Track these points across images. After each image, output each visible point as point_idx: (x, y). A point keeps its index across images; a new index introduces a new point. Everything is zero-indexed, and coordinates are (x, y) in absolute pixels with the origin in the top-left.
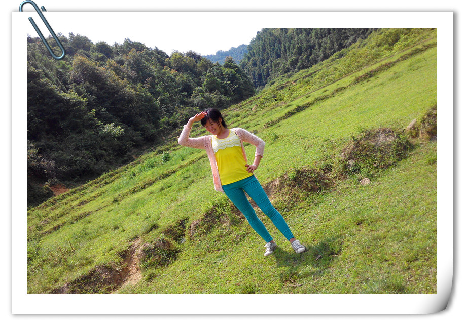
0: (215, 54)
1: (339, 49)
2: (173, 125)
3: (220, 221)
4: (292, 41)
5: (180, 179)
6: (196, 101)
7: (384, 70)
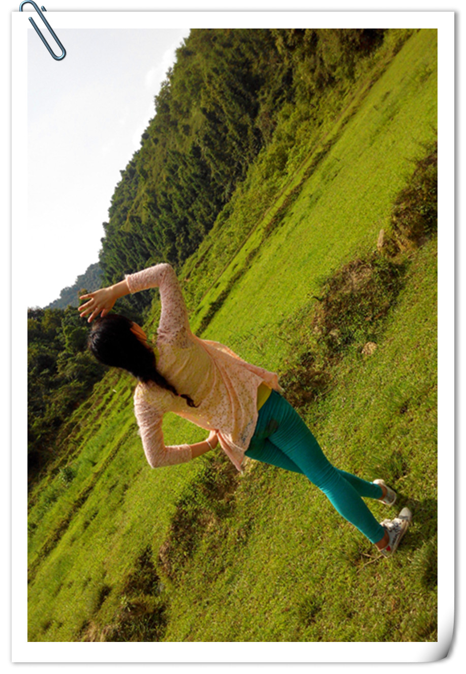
0: (60, 298)
1: (220, 209)
2: (54, 423)
3: (199, 523)
4: (154, 228)
5: (104, 494)
6: (68, 374)
7: (294, 200)
